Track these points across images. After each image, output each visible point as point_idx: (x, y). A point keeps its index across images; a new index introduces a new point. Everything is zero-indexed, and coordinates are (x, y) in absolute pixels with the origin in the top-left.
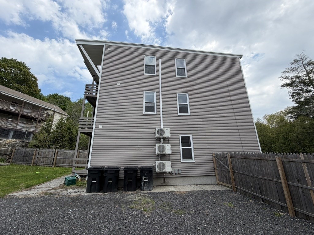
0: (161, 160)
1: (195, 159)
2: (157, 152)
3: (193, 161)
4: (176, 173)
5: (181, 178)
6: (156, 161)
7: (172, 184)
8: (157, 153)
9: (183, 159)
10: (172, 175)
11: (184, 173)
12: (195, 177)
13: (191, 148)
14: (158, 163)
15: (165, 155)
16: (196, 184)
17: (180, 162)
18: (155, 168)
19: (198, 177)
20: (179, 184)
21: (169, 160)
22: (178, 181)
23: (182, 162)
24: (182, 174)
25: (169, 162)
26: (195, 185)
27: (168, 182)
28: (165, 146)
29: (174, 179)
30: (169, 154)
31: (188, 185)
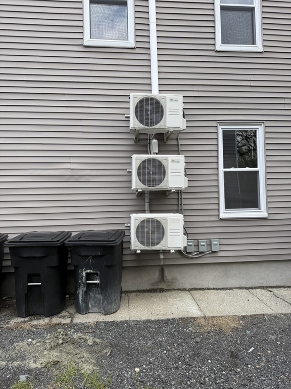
0: (151, 212)
1: (268, 208)
2: (136, 184)
3: (262, 212)
4: (201, 253)
5: (217, 267)
6: (133, 216)
7: (188, 286)
8: (134, 187)
9: (228, 206)
10: (188, 258)
11: (226, 253)
12: (265, 265)
13: (257, 172)
14: (138, 222)
15: (164, 194)
16: (265, 285)
17: (215, 219)
18: (130, 238)
19: (274, 265)
20: (211, 286)
21: (177, 211)
22: (208, 277)
23: (222, 215)
24: (221, 254)
25: (180, 216)
26: (262, 288)
27: (175, 279)
28: (164, 163)
29: (194, 272)
30: (179, 192)
31: (240, 288)
